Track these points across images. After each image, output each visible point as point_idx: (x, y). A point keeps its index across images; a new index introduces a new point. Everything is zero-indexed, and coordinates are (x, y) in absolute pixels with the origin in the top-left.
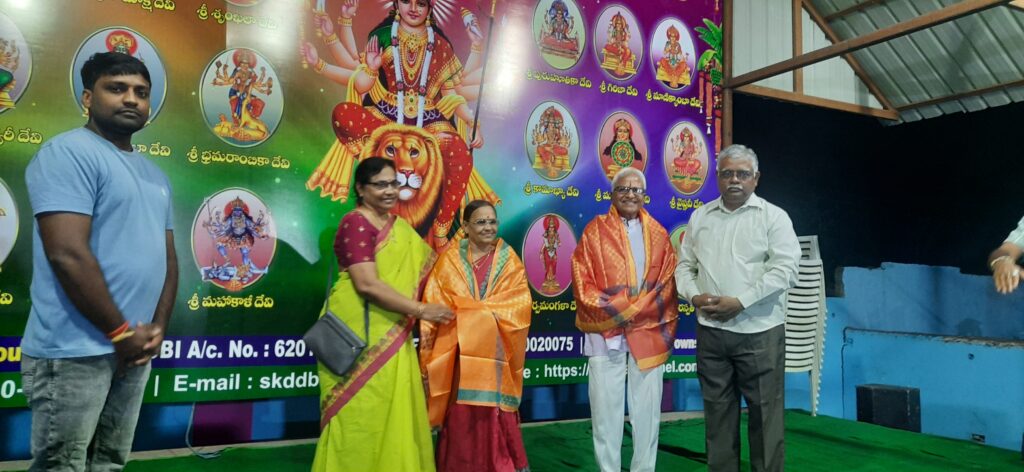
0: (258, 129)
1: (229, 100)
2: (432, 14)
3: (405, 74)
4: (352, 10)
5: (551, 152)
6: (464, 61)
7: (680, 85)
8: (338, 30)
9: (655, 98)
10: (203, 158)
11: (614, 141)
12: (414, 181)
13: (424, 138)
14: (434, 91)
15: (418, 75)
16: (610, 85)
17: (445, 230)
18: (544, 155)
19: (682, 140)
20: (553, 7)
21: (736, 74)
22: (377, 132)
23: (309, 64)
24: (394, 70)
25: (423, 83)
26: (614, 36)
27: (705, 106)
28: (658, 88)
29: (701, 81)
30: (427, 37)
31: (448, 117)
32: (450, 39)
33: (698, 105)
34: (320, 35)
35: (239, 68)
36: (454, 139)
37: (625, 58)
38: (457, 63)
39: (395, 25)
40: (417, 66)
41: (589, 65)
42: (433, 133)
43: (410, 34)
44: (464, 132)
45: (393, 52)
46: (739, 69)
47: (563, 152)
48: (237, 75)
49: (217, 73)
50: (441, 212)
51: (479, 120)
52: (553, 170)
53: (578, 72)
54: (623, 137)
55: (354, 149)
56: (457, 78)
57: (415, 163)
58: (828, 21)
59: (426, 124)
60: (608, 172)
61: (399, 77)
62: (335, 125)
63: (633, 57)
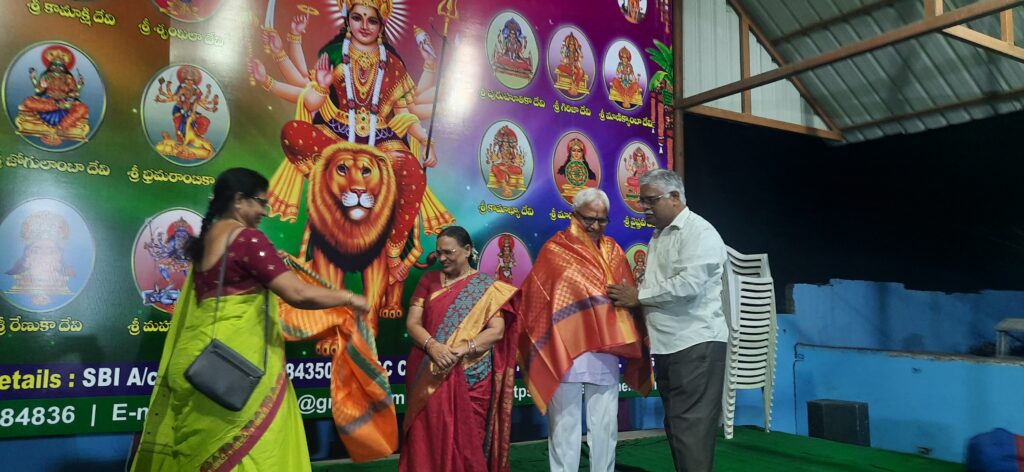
0: (203, 148)
1: (171, 117)
2: (384, 33)
3: (357, 92)
4: (302, 27)
5: (506, 171)
6: (416, 81)
7: (632, 106)
8: (288, 48)
9: (608, 118)
10: (145, 177)
11: (569, 160)
12: (366, 201)
13: (376, 157)
14: (386, 109)
15: (370, 93)
16: (563, 105)
17: (398, 251)
18: (498, 173)
19: (635, 160)
20: (506, 27)
21: (687, 94)
22: (328, 151)
23: (257, 81)
24: (345, 87)
25: (375, 101)
26: (567, 57)
27: (656, 126)
28: (611, 108)
29: (653, 101)
30: (379, 54)
31: (401, 136)
32: (402, 58)
33: (651, 126)
34: (268, 51)
35: (183, 85)
36: (407, 158)
37: (578, 79)
38: (410, 81)
39: (346, 43)
40: (369, 84)
41: (542, 85)
42: (385, 152)
43: (361, 52)
44: (417, 150)
45: (344, 69)
46: (690, 90)
47: (518, 172)
48: (181, 92)
49: (160, 90)
50: (394, 232)
51: (432, 139)
52: (508, 190)
53: (531, 92)
54: (576, 156)
55: (304, 168)
56: (409, 97)
57: (367, 183)
58: (774, 44)
59: (378, 143)
60: (562, 191)
61: (350, 95)
62: (283, 144)
63: (586, 76)
